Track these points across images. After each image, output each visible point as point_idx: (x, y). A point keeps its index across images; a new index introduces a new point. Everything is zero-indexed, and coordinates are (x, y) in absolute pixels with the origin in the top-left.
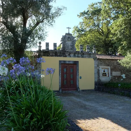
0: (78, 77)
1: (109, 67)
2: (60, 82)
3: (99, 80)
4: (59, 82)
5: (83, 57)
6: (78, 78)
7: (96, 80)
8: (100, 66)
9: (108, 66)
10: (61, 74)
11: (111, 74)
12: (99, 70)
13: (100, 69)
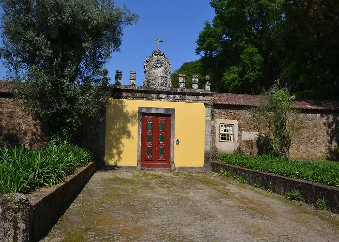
0: (173, 141)
1: (235, 122)
2: (140, 150)
3: (214, 148)
4: (138, 150)
5: (183, 100)
6: (173, 143)
7: (208, 148)
8: (217, 120)
9: (234, 119)
10: (140, 133)
11: (239, 135)
12: (213, 128)
13: (217, 126)
